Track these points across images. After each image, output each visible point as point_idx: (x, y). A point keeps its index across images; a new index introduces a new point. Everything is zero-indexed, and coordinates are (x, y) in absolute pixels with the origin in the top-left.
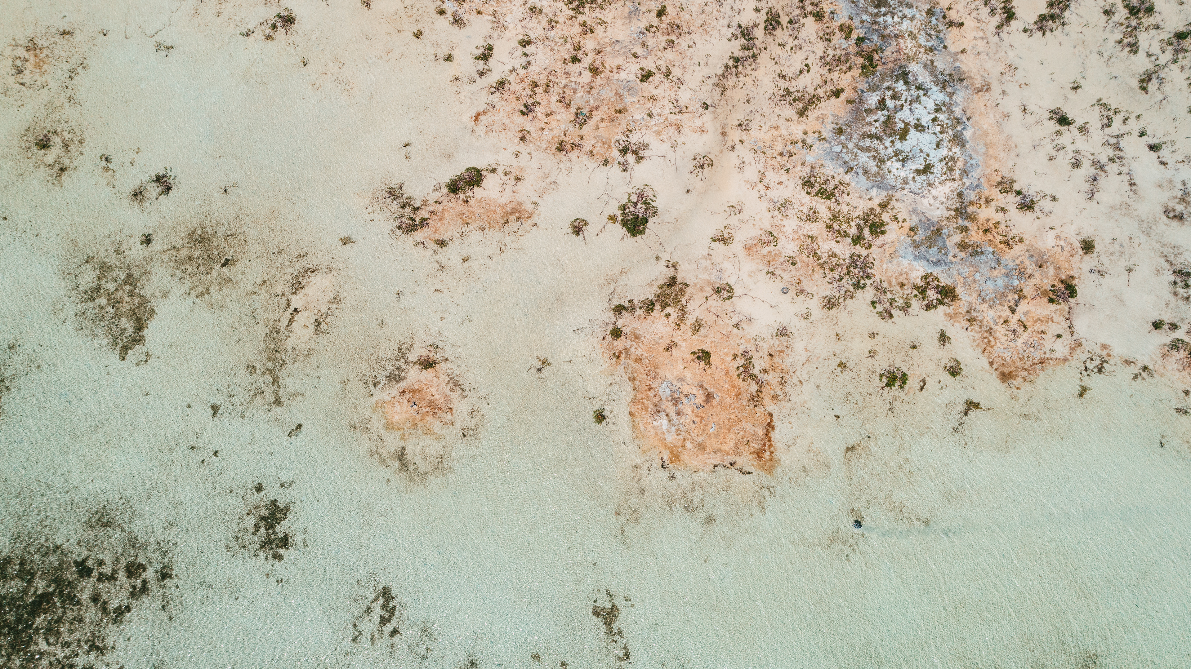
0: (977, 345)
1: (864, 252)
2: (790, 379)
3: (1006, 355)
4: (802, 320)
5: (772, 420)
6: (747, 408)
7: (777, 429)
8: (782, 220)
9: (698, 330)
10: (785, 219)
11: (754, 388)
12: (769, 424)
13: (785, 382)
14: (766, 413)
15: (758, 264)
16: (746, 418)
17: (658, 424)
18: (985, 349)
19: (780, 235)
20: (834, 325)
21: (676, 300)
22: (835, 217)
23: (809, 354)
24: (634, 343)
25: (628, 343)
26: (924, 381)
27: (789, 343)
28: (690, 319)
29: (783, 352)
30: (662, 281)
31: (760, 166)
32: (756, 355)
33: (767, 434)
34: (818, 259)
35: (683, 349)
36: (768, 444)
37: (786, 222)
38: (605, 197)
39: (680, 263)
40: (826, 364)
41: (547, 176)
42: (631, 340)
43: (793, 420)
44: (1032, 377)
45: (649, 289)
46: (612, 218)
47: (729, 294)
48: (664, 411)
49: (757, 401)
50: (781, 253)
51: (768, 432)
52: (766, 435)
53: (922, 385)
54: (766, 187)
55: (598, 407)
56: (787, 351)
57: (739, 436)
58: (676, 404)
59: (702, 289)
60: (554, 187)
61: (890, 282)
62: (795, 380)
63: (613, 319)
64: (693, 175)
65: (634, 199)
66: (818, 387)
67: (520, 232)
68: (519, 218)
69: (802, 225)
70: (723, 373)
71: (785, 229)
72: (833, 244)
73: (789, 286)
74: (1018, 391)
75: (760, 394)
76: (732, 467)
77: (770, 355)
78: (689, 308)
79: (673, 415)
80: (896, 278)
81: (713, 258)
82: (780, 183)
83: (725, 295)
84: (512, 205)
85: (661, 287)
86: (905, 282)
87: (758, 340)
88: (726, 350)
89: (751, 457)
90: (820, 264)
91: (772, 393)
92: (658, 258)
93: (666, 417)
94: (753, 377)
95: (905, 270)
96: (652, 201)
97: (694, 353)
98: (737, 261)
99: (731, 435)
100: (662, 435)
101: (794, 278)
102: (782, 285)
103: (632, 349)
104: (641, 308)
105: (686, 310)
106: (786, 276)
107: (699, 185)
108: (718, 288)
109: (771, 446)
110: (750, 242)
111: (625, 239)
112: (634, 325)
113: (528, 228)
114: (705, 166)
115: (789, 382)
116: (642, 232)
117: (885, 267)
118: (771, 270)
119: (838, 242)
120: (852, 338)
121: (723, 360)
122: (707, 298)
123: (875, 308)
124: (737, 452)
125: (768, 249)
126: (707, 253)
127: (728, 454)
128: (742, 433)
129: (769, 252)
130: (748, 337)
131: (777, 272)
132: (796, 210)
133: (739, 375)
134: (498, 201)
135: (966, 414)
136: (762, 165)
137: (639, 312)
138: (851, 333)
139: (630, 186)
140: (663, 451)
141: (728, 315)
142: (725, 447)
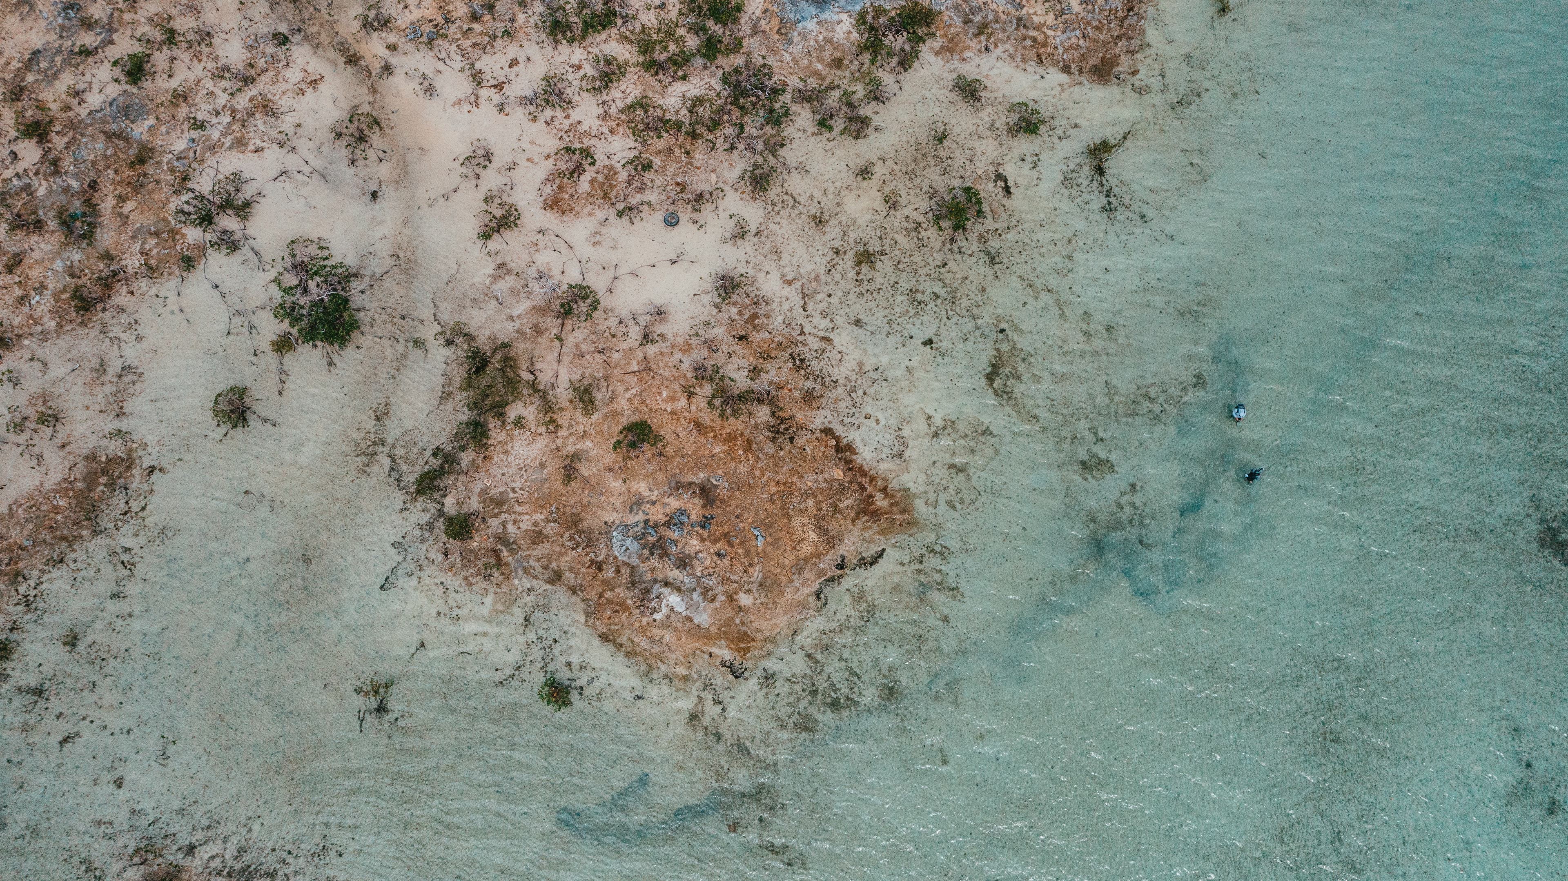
0: (1024, 60)
1: (739, 60)
2: (806, 349)
3: (1074, 40)
4: (740, 242)
5: (838, 439)
6: (782, 453)
7: (858, 445)
8: (567, 117)
9: (592, 402)
10: (571, 111)
11: (763, 414)
12: (838, 449)
13: (802, 361)
14: (818, 434)
15: (591, 214)
16: (793, 472)
17: (665, 610)
18: (1039, 56)
19: (585, 141)
20: (793, 207)
21: (512, 384)
22: (646, 47)
23: (798, 285)
24: (503, 516)
25: (494, 523)
26: (999, 177)
27: (752, 295)
28: (563, 394)
29: (755, 316)
30: (459, 375)
31: (458, 62)
32: (720, 359)
33: (849, 466)
34: (679, 128)
35: (592, 453)
36: (865, 481)
37: (575, 115)
38: (237, 320)
39: (463, 320)
40: (838, 277)
41: (101, 369)
42: (496, 516)
43: (868, 409)
44: (1136, 42)
45: (449, 406)
46: (283, 345)
47: (589, 301)
48: (655, 581)
49: (787, 429)
50: (611, 168)
51: (848, 462)
52: (850, 469)
53: (1003, 184)
54: (495, 86)
55: (539, 679)
56: (763, 309)
57: (812, 511)
58: (665, 554)
59: (538, 331)
60: (130, 377)
61: (816, 74)
62: (814, 343)
63: (433, 507)
64: (361, 163)
65: (291, 280)
66: (858, 323)
67: (135, 506)
68: (111, 485)
69: (605, 98)
70: (694, 433)
71: (584, 127)
72: (679, 88)
73: (672, 208)
74: (1138, 76)
75: (782, 414)
76: (847, 571)
77: (741, 338)
78: (544, 378)
79: (675, 574)
80: (820, 60)
81: (511, 265)
82: (514, 63)
83: (583, 307)
84: (80, 470)
85: (468, 384)
86: (838, 54)
87: (701, 332)
88: (665, 394)
89: (859, 524)
90: (687, 133)
91: (797, 394)
92: (418, 343)
93: (666, 591)
94: (745, 397)
95: (821, 38)
96: (327, 258)
97: (617, 445)
98: (553, 237)
99: (797, 522)
100: (688, 625)
101: (669, 188)
102: (659, 216)
103: (511, 528)
104: (463, 448)
105: (541, 387)
106: (652, 196)
107: (384, 171)
108: (562, 305)
109: (872, 479)
110: (548, 190)
111: (336, 359)
112: (477, 487)
113: (145, 487)
114: (366, 132)
115: (808, 355)
116: (354, 325)
117: (788, 57)
118: (621, 206)
119: (684, 78)
120: (838, 204)
121: (673, 413)
122: (559, 338)
123: (830, 129)
124: (831, 541)
125: (586, 177)
126: (494, 266)
127: (818, 556)
128: (811, 502)
129: (593, 181)
130: (680, 340)
131: (633, 201)
132: (576, 83)
133: (722, 415)
134: (48, 486)
135: (1100, 170)
136: (459, 58)
137: (466, 458)
138: (831, 197)
139: (268, 267)
140: (715, 650)
141: (619, 334)
142: (806, 549)
